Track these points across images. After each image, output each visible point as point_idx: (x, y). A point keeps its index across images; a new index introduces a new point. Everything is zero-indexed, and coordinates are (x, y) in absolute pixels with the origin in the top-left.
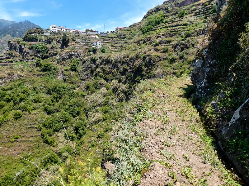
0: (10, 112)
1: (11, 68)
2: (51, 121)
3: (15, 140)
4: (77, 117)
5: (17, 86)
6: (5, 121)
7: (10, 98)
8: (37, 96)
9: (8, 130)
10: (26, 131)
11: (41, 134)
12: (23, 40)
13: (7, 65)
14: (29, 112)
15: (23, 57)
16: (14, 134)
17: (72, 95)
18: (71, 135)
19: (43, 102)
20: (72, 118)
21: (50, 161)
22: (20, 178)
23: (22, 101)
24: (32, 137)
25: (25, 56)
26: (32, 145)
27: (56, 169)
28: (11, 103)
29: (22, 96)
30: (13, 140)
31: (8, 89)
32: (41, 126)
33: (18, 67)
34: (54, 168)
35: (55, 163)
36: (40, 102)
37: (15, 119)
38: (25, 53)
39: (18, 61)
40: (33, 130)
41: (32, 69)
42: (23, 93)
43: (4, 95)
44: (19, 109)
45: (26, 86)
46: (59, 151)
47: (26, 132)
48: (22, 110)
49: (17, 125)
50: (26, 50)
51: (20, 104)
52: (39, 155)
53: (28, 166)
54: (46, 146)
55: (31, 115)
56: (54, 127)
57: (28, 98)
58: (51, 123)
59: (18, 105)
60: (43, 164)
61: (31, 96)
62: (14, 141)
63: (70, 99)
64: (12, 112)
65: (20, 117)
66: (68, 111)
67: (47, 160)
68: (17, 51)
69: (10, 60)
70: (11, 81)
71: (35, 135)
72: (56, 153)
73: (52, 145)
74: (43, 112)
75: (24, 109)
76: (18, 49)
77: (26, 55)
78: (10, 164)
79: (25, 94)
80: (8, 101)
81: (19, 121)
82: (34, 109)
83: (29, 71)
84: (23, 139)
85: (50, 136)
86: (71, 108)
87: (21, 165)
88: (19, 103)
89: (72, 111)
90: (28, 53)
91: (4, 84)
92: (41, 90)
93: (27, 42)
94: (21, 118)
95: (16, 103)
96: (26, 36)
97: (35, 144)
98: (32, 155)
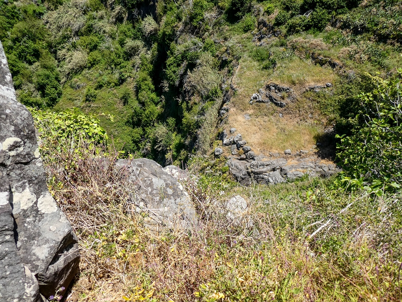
4: (37, 64)
17: (12, 15)
18: (32, 100)
20: (27, 65)
63: (10, 24)
66: (14, 52)
86: (18, 44)
89: (23, 51)
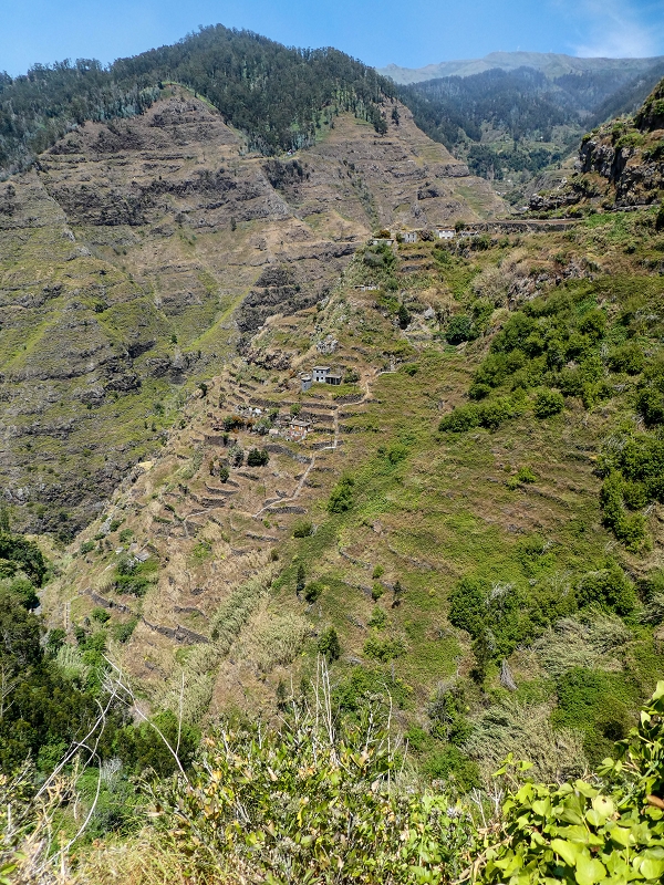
0: (530, 389)
1: (570, 238)
2: (648, 454)
3: (520, 483)
5: (572, 304)
6: (510, 417)
7: (541, 343)
8: (628, 346)
9: (510, 448)
10: (559, 465)
11: (603, 491)
12: (635, 127)
13: (560, 228)
14: (584, 400)
15: (620, 193)
16: (524, 465)
19: (642, 375)
21: (604, 597)
22: (499, 608)
23: (572, 358)
24: (572, 490)
25: (626, 190)
26: (563, 518)
27: (615, 635)
28: (541, 361)
29: (577, 338)
30: (516, 481)
31: (544, 314)
32: (609, 462)
33: (592, 232)
34: (609, 630)
35: (619, 612)
36: (632, 373)
37: (537, 416)
38: (627, 177)
39: (599, 210)
40: (582, 469)
41: (639, 239)
42: (583, 331)
43: (528, 331)
44: (559, 385)
45: (600, 307)
46: (646, 578)
47: (559, 469)
48: (565, 389)
49: (539, 436)
50: (634, 164)
51: (565, 370)
52: (575, 559)
53: (531, 581)
54: (605, 538)
55: (588, 415)
56: (653, 479)
57: (593, 351)
58: (647, 461)
59: (559, 371)
60: (576, 596)
61: (604, 346)
62: (519, 486)
64: (534, 392)
65: (554, 413)
67: (594, 591)
68: (603, 175)
69: (575, 208)
70: (557, 283)
71: (584, 486)
72: (634, 577)
73: (628, 543)
74: (630, 413)
75: (571, 389)
76: (607, 167)
77: (630, 184)
78: (487, 552)
79: (587, 335)
80: (534, 351)
81: (546, 426)
82: (605, 393)
83: (626, 248)
84: (543, 490)
85: (630, 507)
87: (517, 568)
88: (561, 363)
90: (639, 178)
91: (537, 293)
92: (650, 324)
93: (645, 132)
94: (557, 416)
95: (554, 362)
96: (650, 107)
97: (573, 517)
98: (555, 550)
